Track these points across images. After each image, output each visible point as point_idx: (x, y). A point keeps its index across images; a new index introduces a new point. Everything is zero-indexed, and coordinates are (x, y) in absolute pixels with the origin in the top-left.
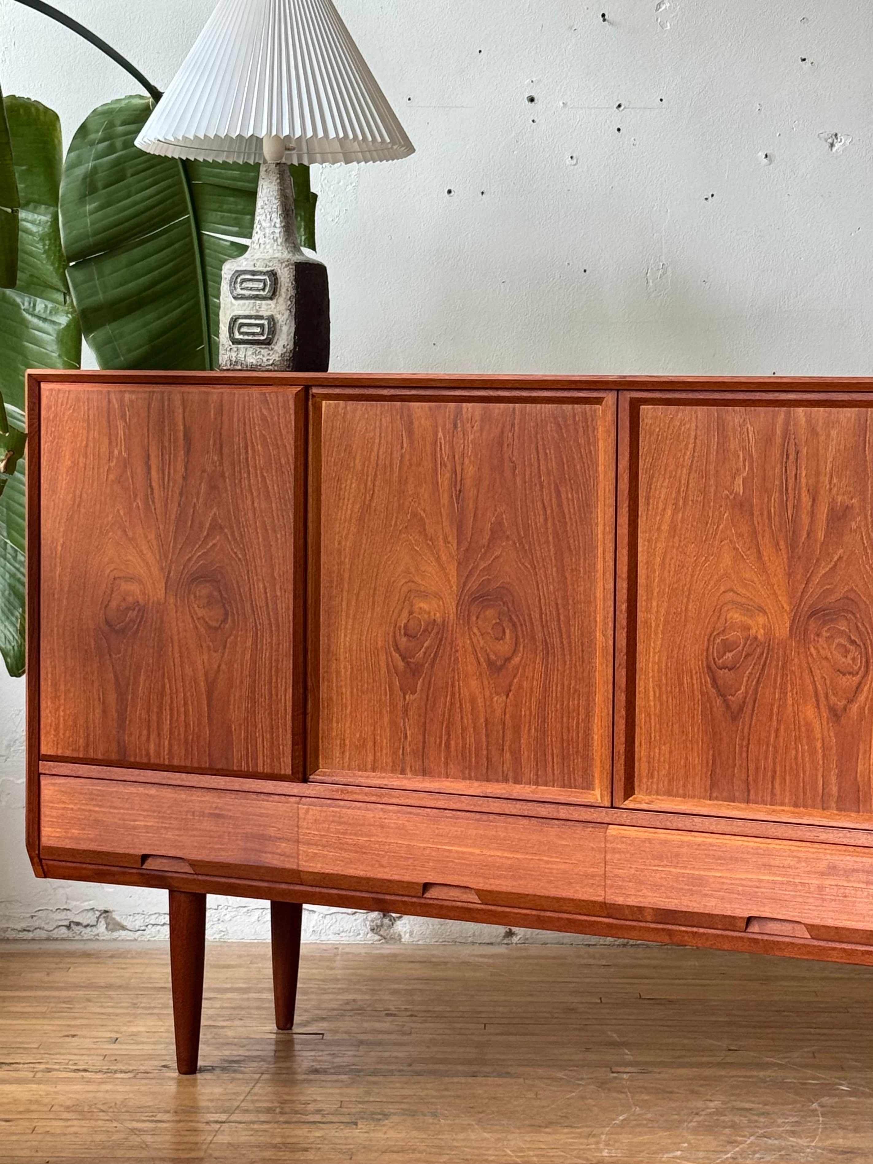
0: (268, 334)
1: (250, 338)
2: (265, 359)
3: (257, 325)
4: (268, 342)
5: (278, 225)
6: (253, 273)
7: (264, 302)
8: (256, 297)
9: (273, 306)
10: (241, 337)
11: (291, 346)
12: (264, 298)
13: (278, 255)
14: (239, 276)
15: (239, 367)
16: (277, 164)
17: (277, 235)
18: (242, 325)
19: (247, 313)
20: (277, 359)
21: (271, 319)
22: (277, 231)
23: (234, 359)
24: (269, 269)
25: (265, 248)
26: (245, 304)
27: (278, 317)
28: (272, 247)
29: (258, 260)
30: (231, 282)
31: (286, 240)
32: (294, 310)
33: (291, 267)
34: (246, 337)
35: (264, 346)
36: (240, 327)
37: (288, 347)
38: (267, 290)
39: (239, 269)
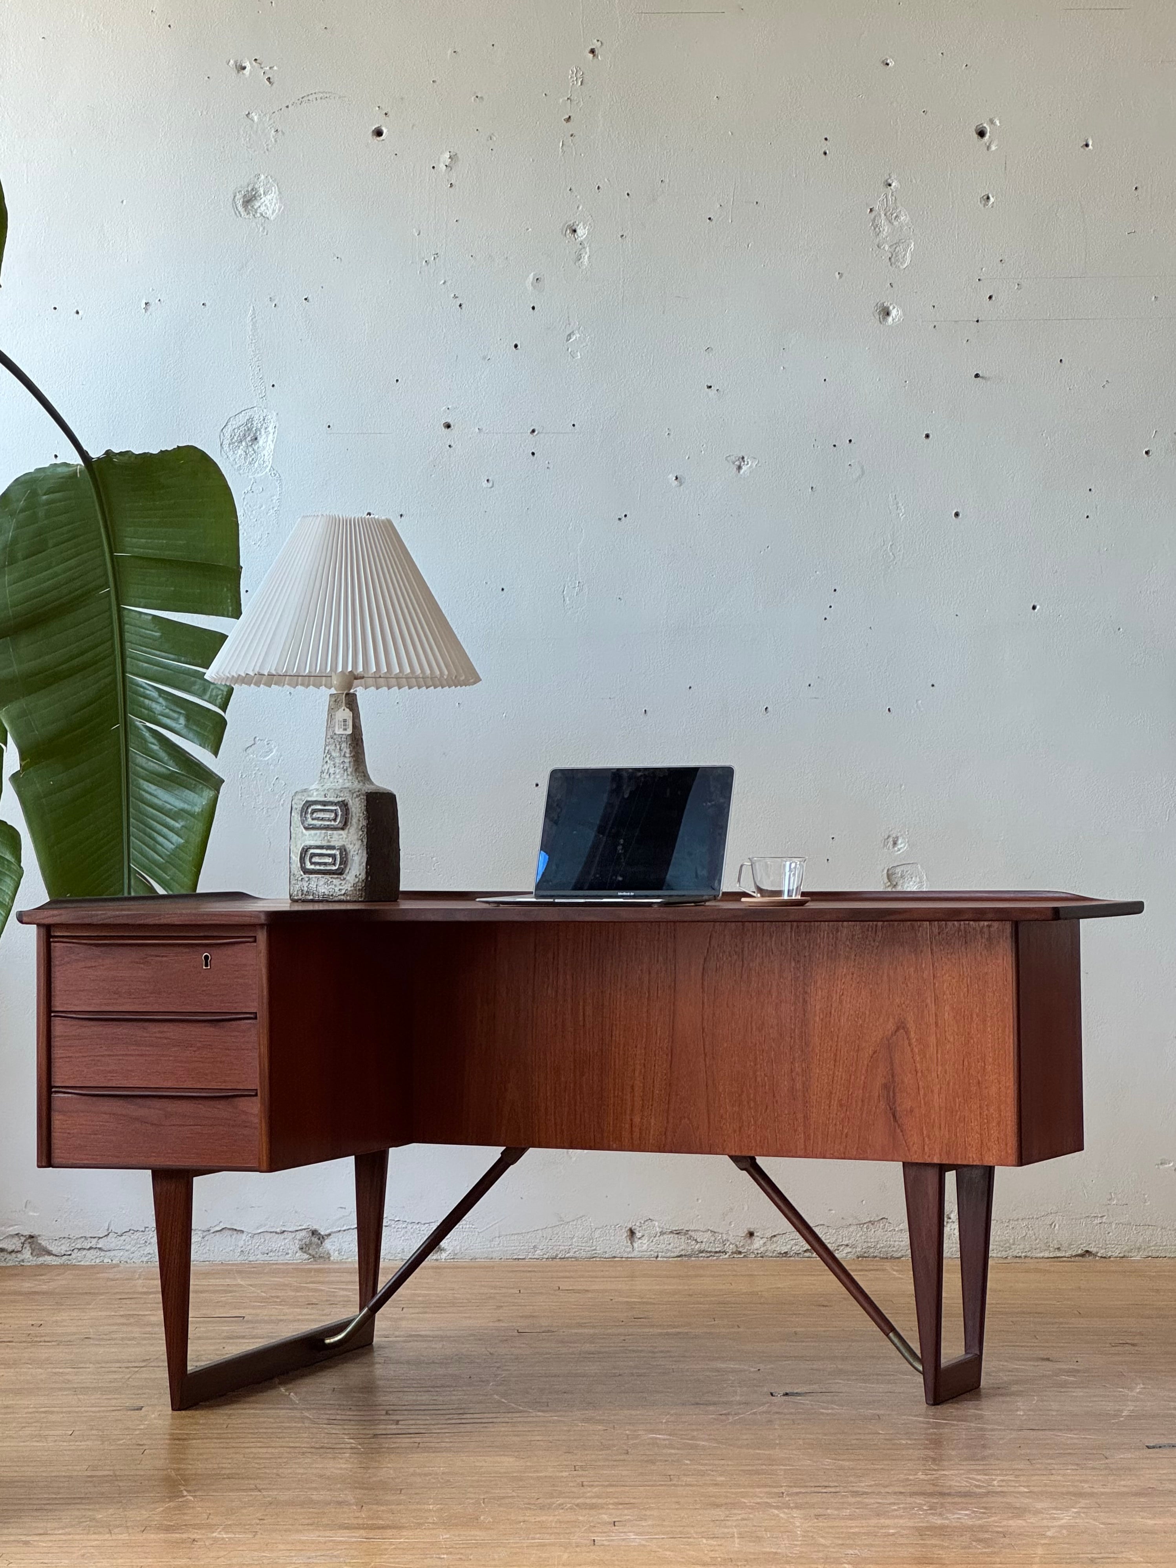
0: (340, 864)
1: (322, 868)
2: (337, 889)
3: (329, 855)
4: (340, 872)
5: (348, 755)
6: (324, 803)
7: (335, 832)
8: (327, 828)
9: (345, 836)
10: (313, 867)
11: (363, 876)
12: (335, 829)
13: (348, 785)
14: (310, 806)
15: (311, 897)
16: (347, 694)
17: (347, 765)
18: (313, 855)
19: (319, 843)
20: (349, 889)
21: (343, 850)
22: (347, 760)
23: (306, 889)
24: (340, 799)
25: (334, 778)
26: (316, 834)
27: (349, 847)
28: (342, 776)
29: (328, 790)
30: (302, 812)
31: (356, 769)
32: (365, 841)
33: (362, 797)
34: (318, 867)
35: (336, 876)
36: (311, 858)
37: (360, 877)
38: (338, 820)
39: (310, 799)
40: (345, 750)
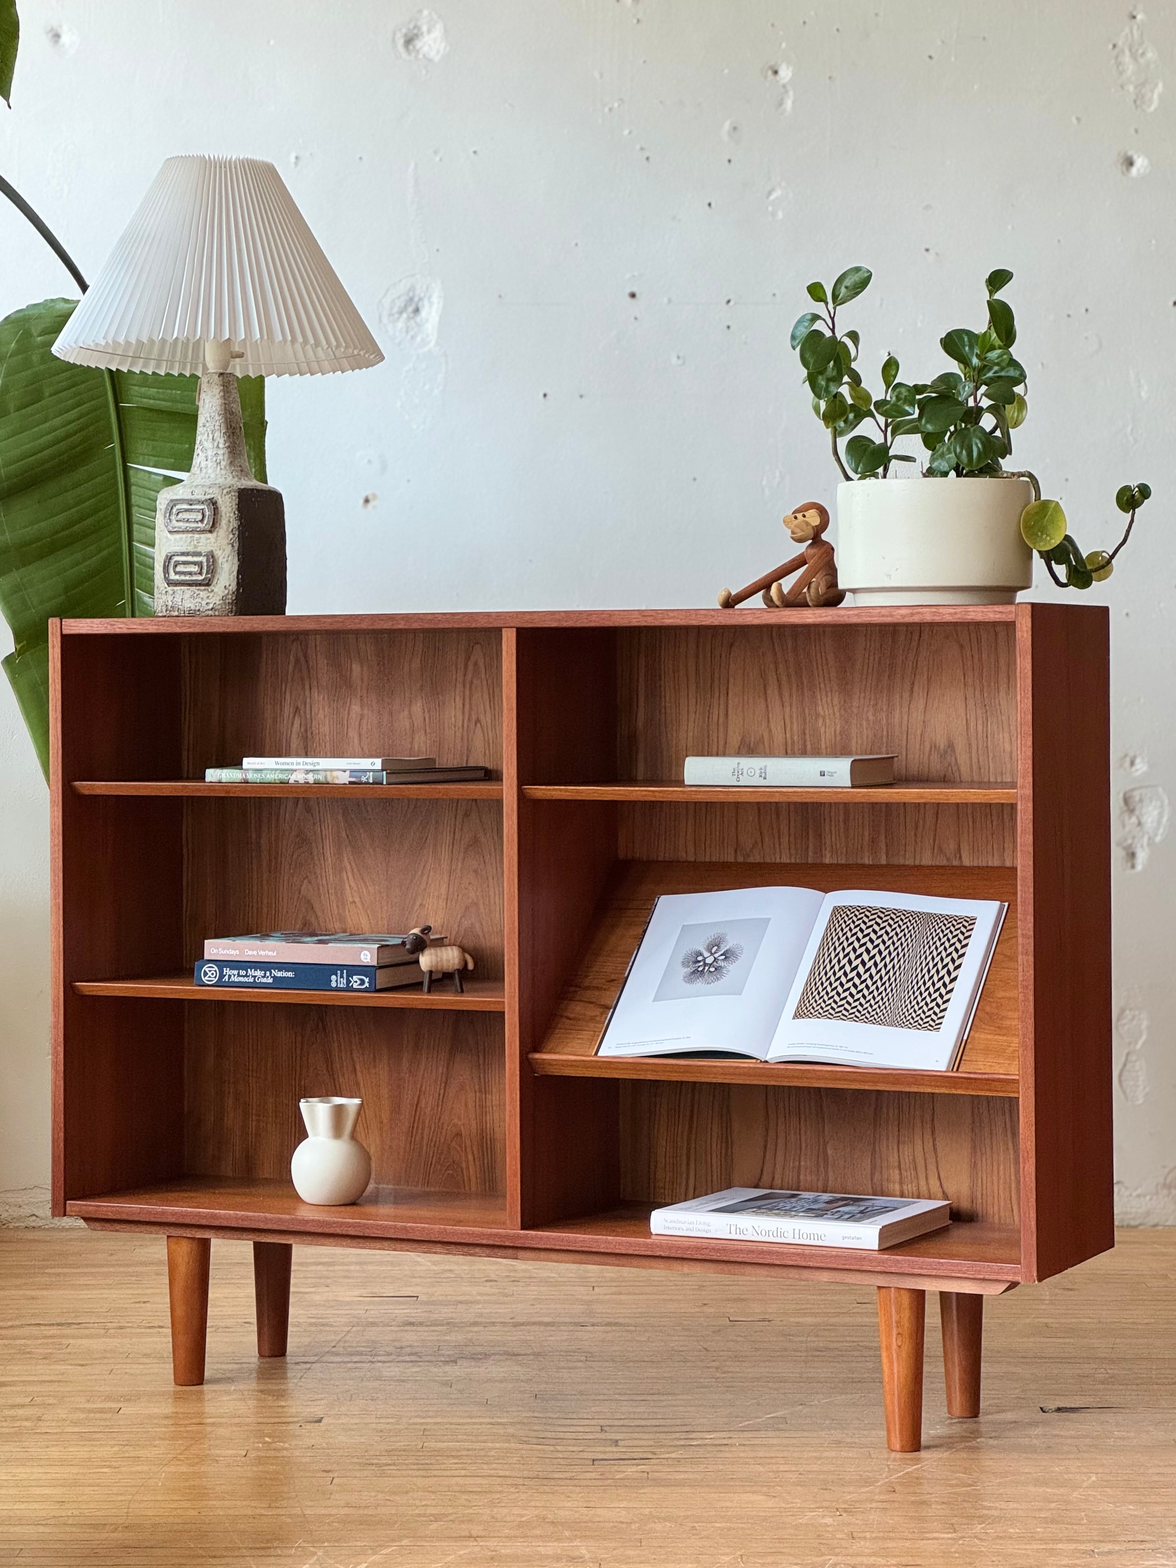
0: (207, 573)
1: (187, 578)
2: (204, 603)
3: (195, 563)
4: (207, 583)
5: (221, 446)
6: (190, 502)
7: (202, 536)
8: (193, 531)
9: (213, 540)
10: (177, 577)
11: (233, 587)
12: (203, 531)
13: (220, 481)
14: (175, 505)
15: (176, 613)
16: (221, 374)
17: (221, 457)
18: (177, 564)
19: (184, 550)
20: (218, 603)
21: (211, 556)
22: (221, 452)
23: (170, 604)
24: (208, 497)
25: (206, 473)
26: (182, 538)
27: (218, 553)
28: (215, 471)
29: (196, 486)
30: (165, 513)
31: (231, 463)
32: (236, 545)
33: (233, 494)
34: (183, 578)
35: (203, 588)
36: (175, 566)
37: (230, 588)
38: (205, 522)
39: (175, 497)
40: (218, 439)
